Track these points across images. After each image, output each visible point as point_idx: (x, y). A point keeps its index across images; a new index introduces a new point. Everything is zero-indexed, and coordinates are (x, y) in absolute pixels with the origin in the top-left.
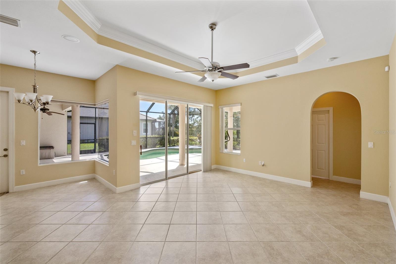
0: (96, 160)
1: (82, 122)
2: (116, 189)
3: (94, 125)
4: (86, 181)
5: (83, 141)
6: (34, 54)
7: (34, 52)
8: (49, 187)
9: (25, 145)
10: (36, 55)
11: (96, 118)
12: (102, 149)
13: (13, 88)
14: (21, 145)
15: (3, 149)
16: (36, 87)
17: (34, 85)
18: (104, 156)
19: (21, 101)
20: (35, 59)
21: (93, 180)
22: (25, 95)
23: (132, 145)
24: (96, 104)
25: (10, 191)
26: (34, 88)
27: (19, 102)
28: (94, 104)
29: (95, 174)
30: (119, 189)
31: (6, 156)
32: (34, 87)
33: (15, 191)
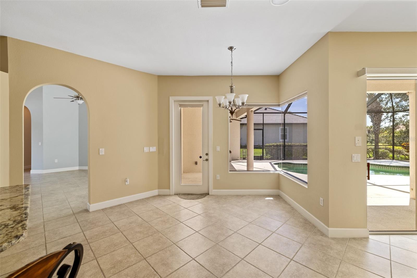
0: (280, 173)
1: (256, 128)
2: (328, 230)
3: (262, 131)
4: (272, 197)
5: (256, 147)
6: (231, 51)
7: (231, 48)
8: (238, 196)
9: (219, 151)
10: (233, 51)
11: (263, 124)
12: (269, 156)
13: (211, 97)
14: (217, 151)
15: (206, 153)
16: (233, 88)
17: (231, 85)
18: (274, 164)
19: (222, 105)
20: (232, 56)
21: (278, 197)
22: (224, 98)
23: (353, 161)
24: (280, 104)
25: (210, 194)
26: (231, 89)
27: (220, 106)
28: (278, 104)
29: (280, 190)
30: (333, 232)
31: (207, 160)
32: (231, 87)
33: (213, 194)
